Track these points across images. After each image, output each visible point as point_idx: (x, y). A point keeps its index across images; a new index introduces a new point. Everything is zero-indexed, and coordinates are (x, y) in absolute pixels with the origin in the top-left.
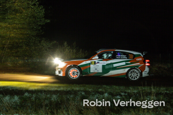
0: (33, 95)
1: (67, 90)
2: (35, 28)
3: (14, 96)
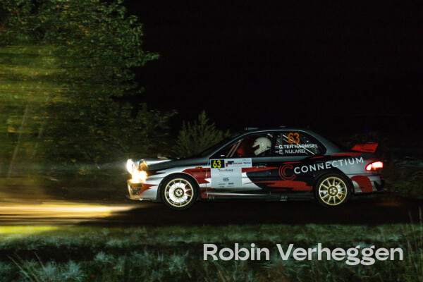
0: (120, 259)
3: (66, 262)
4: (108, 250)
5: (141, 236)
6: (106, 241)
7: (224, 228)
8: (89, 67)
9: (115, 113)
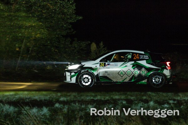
0: (65, 106)
1: (105, 98)
2: (65, 27)
3: (42, 107)
4: (60, 102)
5: (75, 96)
6: (59, 98)
7: (111, 93)
8: (52, 22)
9: (63, 42)
